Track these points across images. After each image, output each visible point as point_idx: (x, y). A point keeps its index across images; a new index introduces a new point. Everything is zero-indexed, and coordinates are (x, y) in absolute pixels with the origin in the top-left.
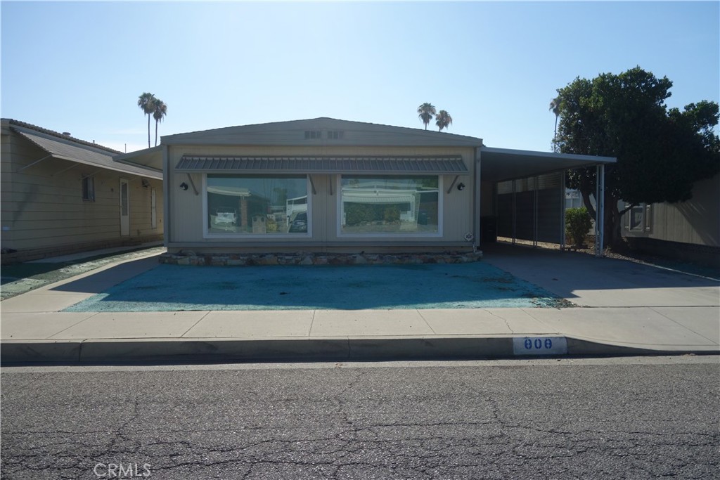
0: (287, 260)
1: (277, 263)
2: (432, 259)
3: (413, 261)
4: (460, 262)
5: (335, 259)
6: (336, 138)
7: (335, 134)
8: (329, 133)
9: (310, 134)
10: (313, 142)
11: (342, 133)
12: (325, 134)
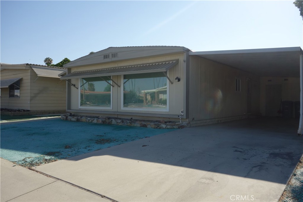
0: (89, 120)
1: (85, 121)
2: (145, 125)
3: (136, 125)
4: (160, 128)
5: (105, 121)
6: (115, 57)
7: (114, 55)
8: (112, 54)
9: (106, 57)
10: (107, 60)
11: (117, 54)
12: (111, 55)
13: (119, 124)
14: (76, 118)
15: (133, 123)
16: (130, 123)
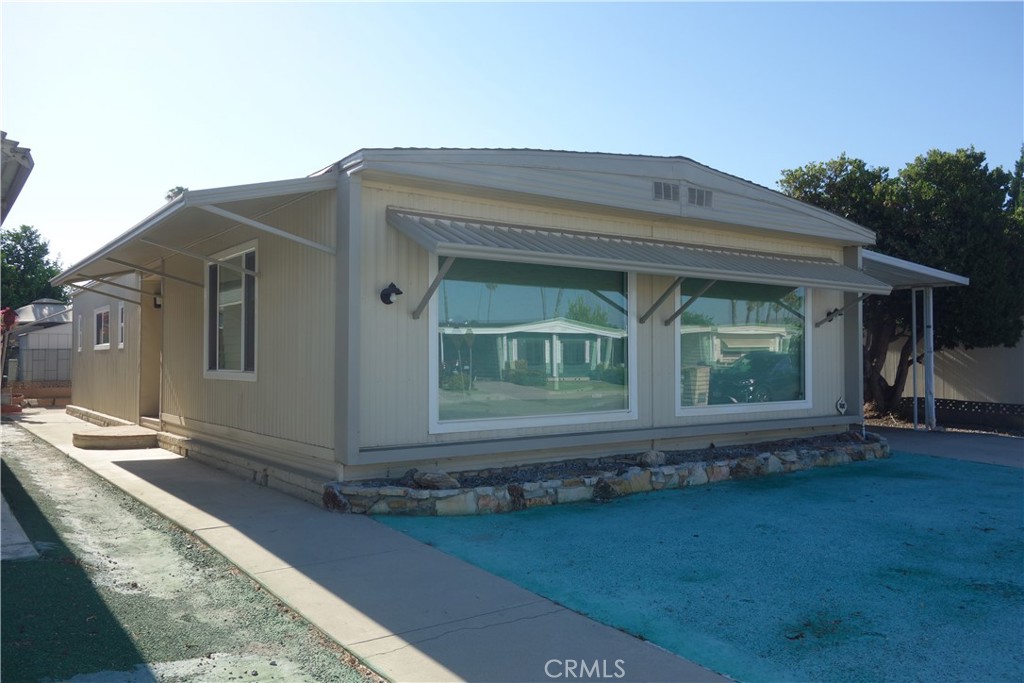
0: (666, 475)
5: (737, 465)
6: (700, 203)
7: (699, 196)
8: (691, 191)
9: (663, 190)
10: (666, 207)
11: (709, 194)
12: (684, 192)
13: (793, 467)
14: (594, 480)
15: (831, 454)
16: (822, 456)
